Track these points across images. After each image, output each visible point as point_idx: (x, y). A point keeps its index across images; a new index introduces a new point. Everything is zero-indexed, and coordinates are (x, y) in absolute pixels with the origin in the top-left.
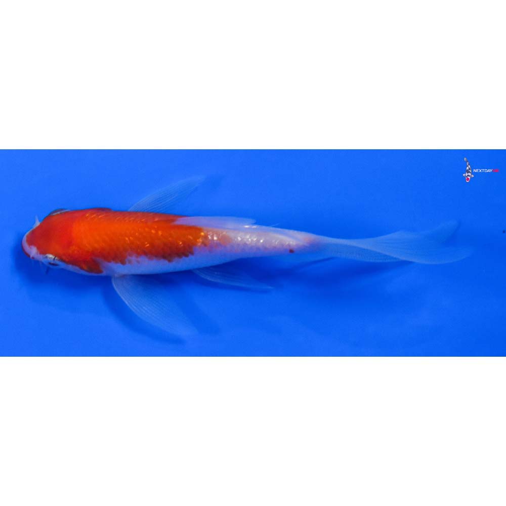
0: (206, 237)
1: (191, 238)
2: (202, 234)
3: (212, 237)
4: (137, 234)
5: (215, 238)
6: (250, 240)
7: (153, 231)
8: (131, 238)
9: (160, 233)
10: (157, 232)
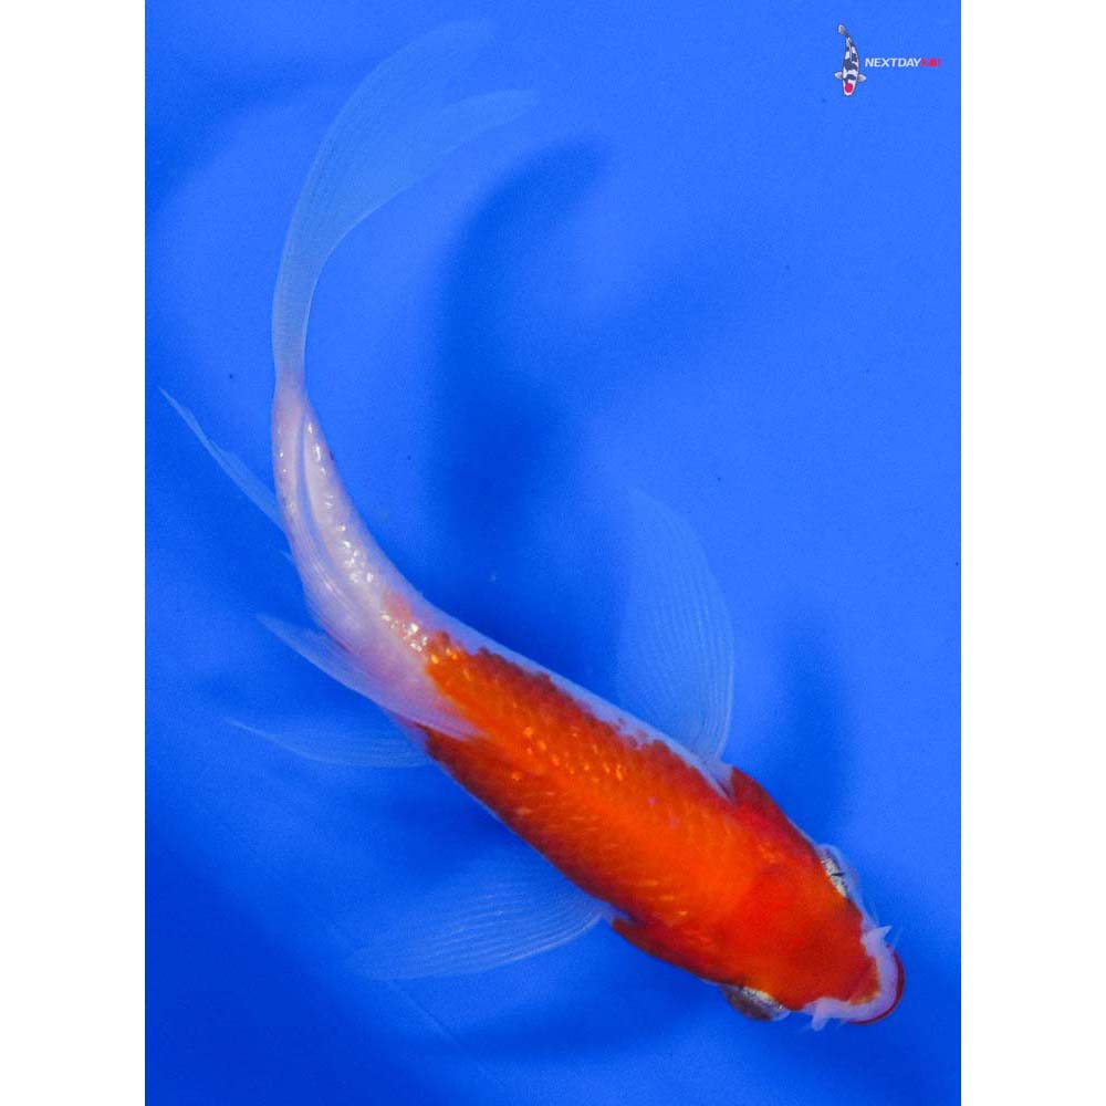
0: (432, 648)
1: (466, 673)
2: (435, 660)
3: (417, 637)
4: (587, 768)
5: (415, 628)
6: (355, 554)
7: (543, 746)
8: (608, 770)
9: (529, 732)
10: (536, 738)
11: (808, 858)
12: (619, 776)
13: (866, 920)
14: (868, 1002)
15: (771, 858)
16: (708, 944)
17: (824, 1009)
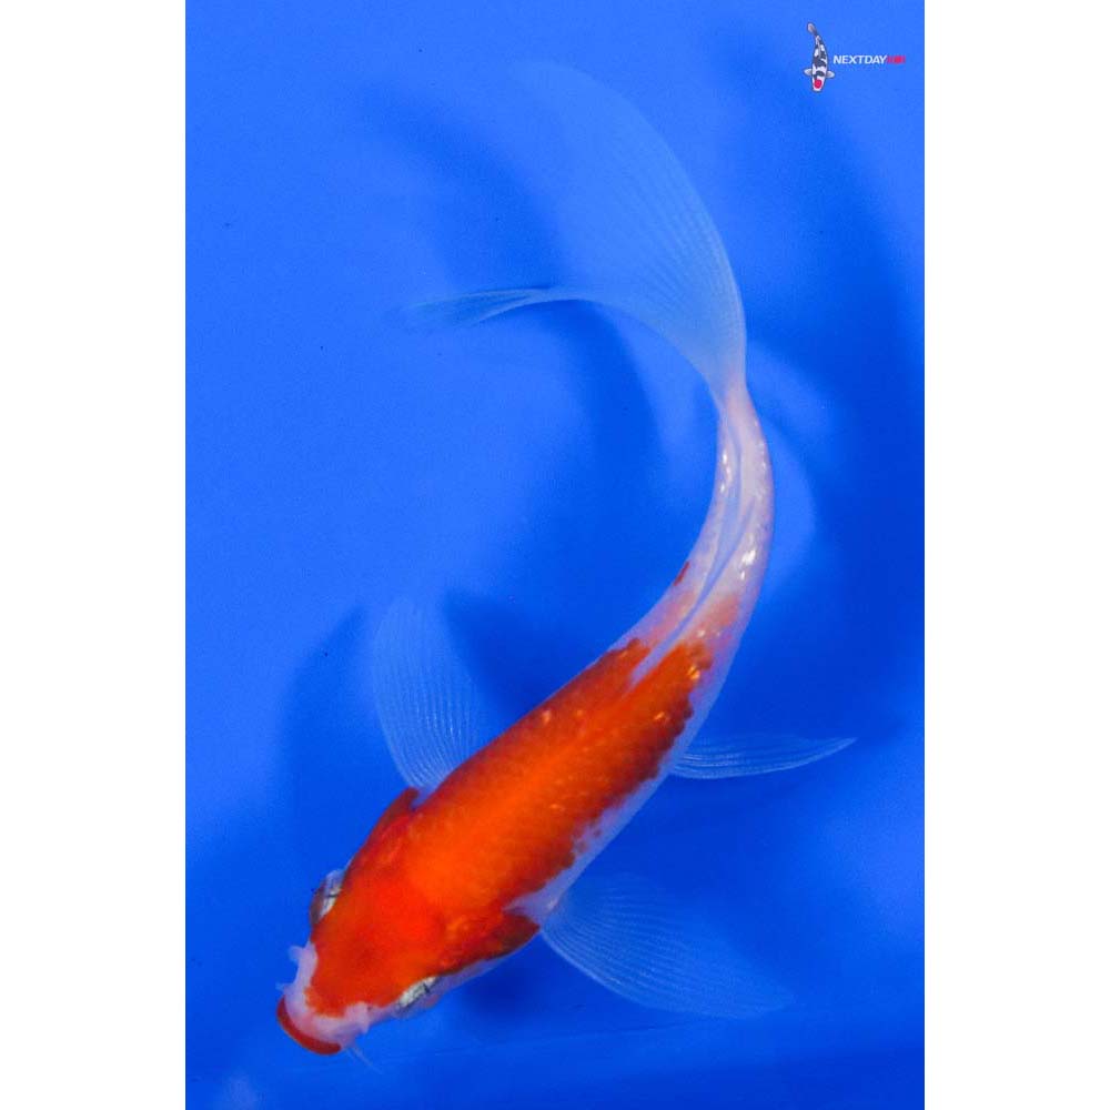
11: (444, 964)
12: (554, 806)
13: (378, 1010)
14: (307, 1002)
15: (453, 927)
16: (387, 859)
17: (307, 961)
